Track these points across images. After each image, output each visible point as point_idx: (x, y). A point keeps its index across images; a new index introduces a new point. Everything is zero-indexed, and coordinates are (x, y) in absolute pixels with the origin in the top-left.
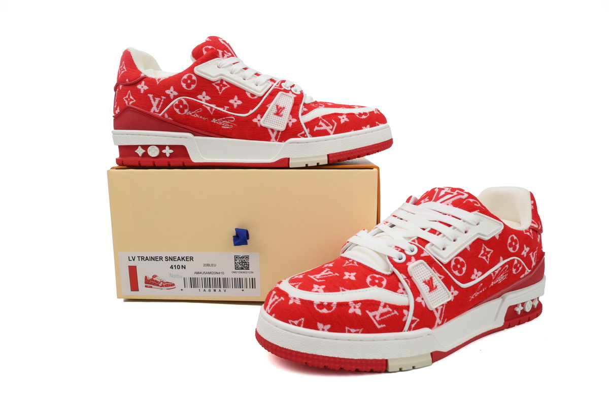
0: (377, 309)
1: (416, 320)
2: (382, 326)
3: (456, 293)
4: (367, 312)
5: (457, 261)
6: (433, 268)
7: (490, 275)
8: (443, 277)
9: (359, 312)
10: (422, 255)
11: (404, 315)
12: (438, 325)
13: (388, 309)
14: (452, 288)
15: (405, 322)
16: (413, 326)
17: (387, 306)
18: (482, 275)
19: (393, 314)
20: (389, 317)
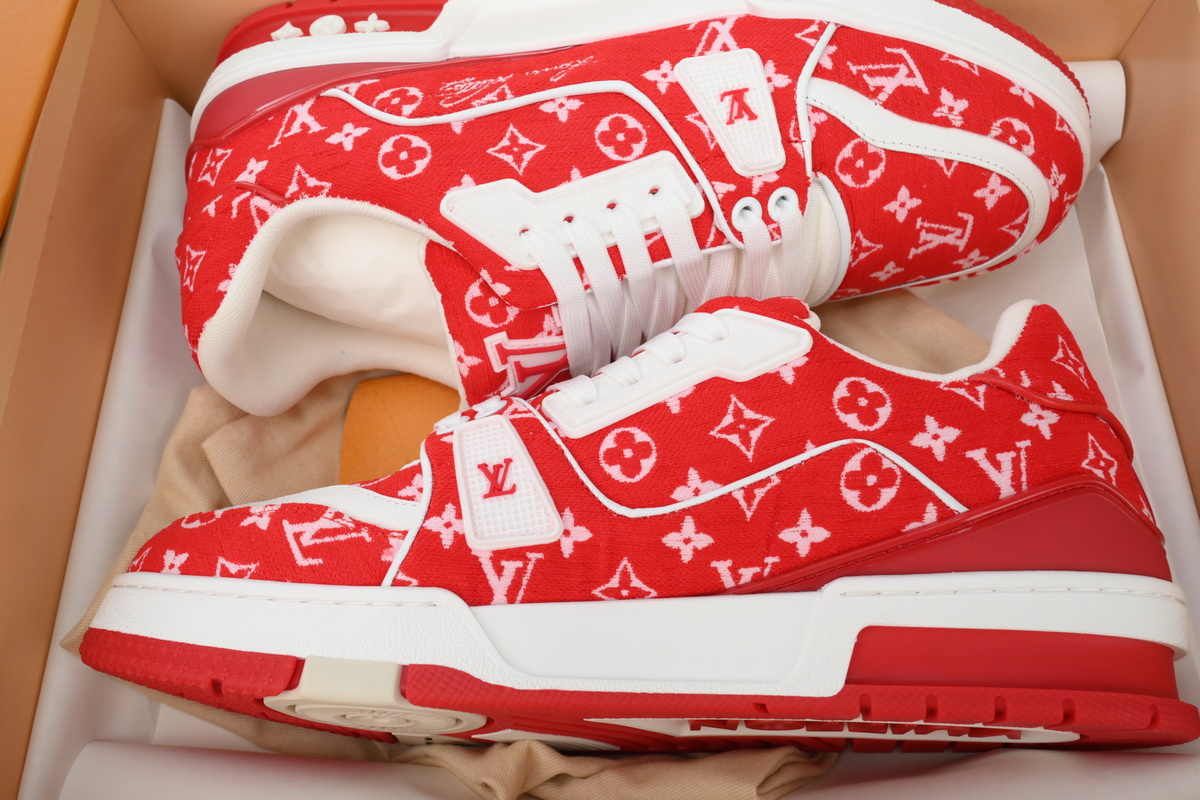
0: (901, 89)
1: (804, 36)
2: (895, 51)
3: (651, 75)
4: (925, 90)
5: (624, 150)
6: (712, 147)
7: (517, 93)
8: (690, 118)
9: (946, 97)
10: (732, 187)
11: (833, 57)
12: (723, 21)
13: (873, 82)
14: (663, 87)
15: (831, 43)
16: (814, 28)
17: (872, 89)
18: (542, 102)
19: (863, 68)
20: (873, 64)
